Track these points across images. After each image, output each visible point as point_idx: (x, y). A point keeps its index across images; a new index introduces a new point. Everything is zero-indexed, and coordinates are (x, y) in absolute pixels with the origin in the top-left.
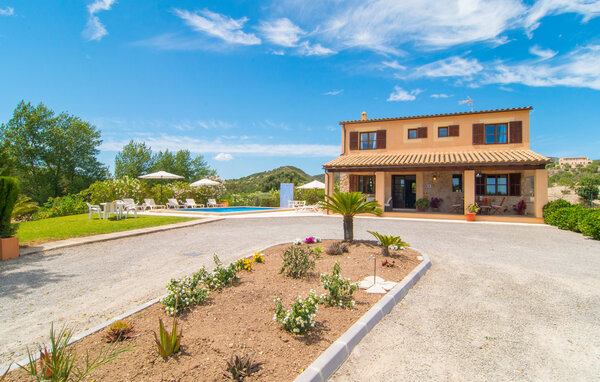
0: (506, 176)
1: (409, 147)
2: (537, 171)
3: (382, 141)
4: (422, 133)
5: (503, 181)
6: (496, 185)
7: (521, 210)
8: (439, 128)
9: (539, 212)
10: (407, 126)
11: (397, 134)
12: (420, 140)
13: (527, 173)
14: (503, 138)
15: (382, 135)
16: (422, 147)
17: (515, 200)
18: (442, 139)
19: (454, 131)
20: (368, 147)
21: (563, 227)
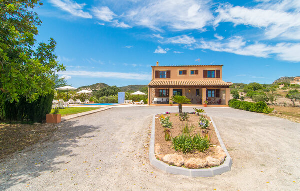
0: (215, 90)
1: (180, 78)
2: (227, 89)
3: (169, 75)
4: (185, 73)
5: (213, 92)
6: (212, 93)
7: (220, 103)
8: (191, 71)
9: (227, 103)
10: (179, 70)
11: (175, 73)
12: (184, 76)
13: (222, 89)
14: (213, 76)
15: (169, 73)
16: (185, 78)
17: (218, 99)
18: (192, 75)
19: (197, 73)
20: (163, 77)
21: (236, 108)
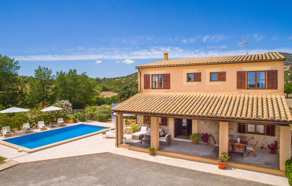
4: (197, 77)
8: (211, 73)
10: (186, 71)
12: (196, 83)
17: (270, 139)
18: (212, 83)
19: (221, 77)
